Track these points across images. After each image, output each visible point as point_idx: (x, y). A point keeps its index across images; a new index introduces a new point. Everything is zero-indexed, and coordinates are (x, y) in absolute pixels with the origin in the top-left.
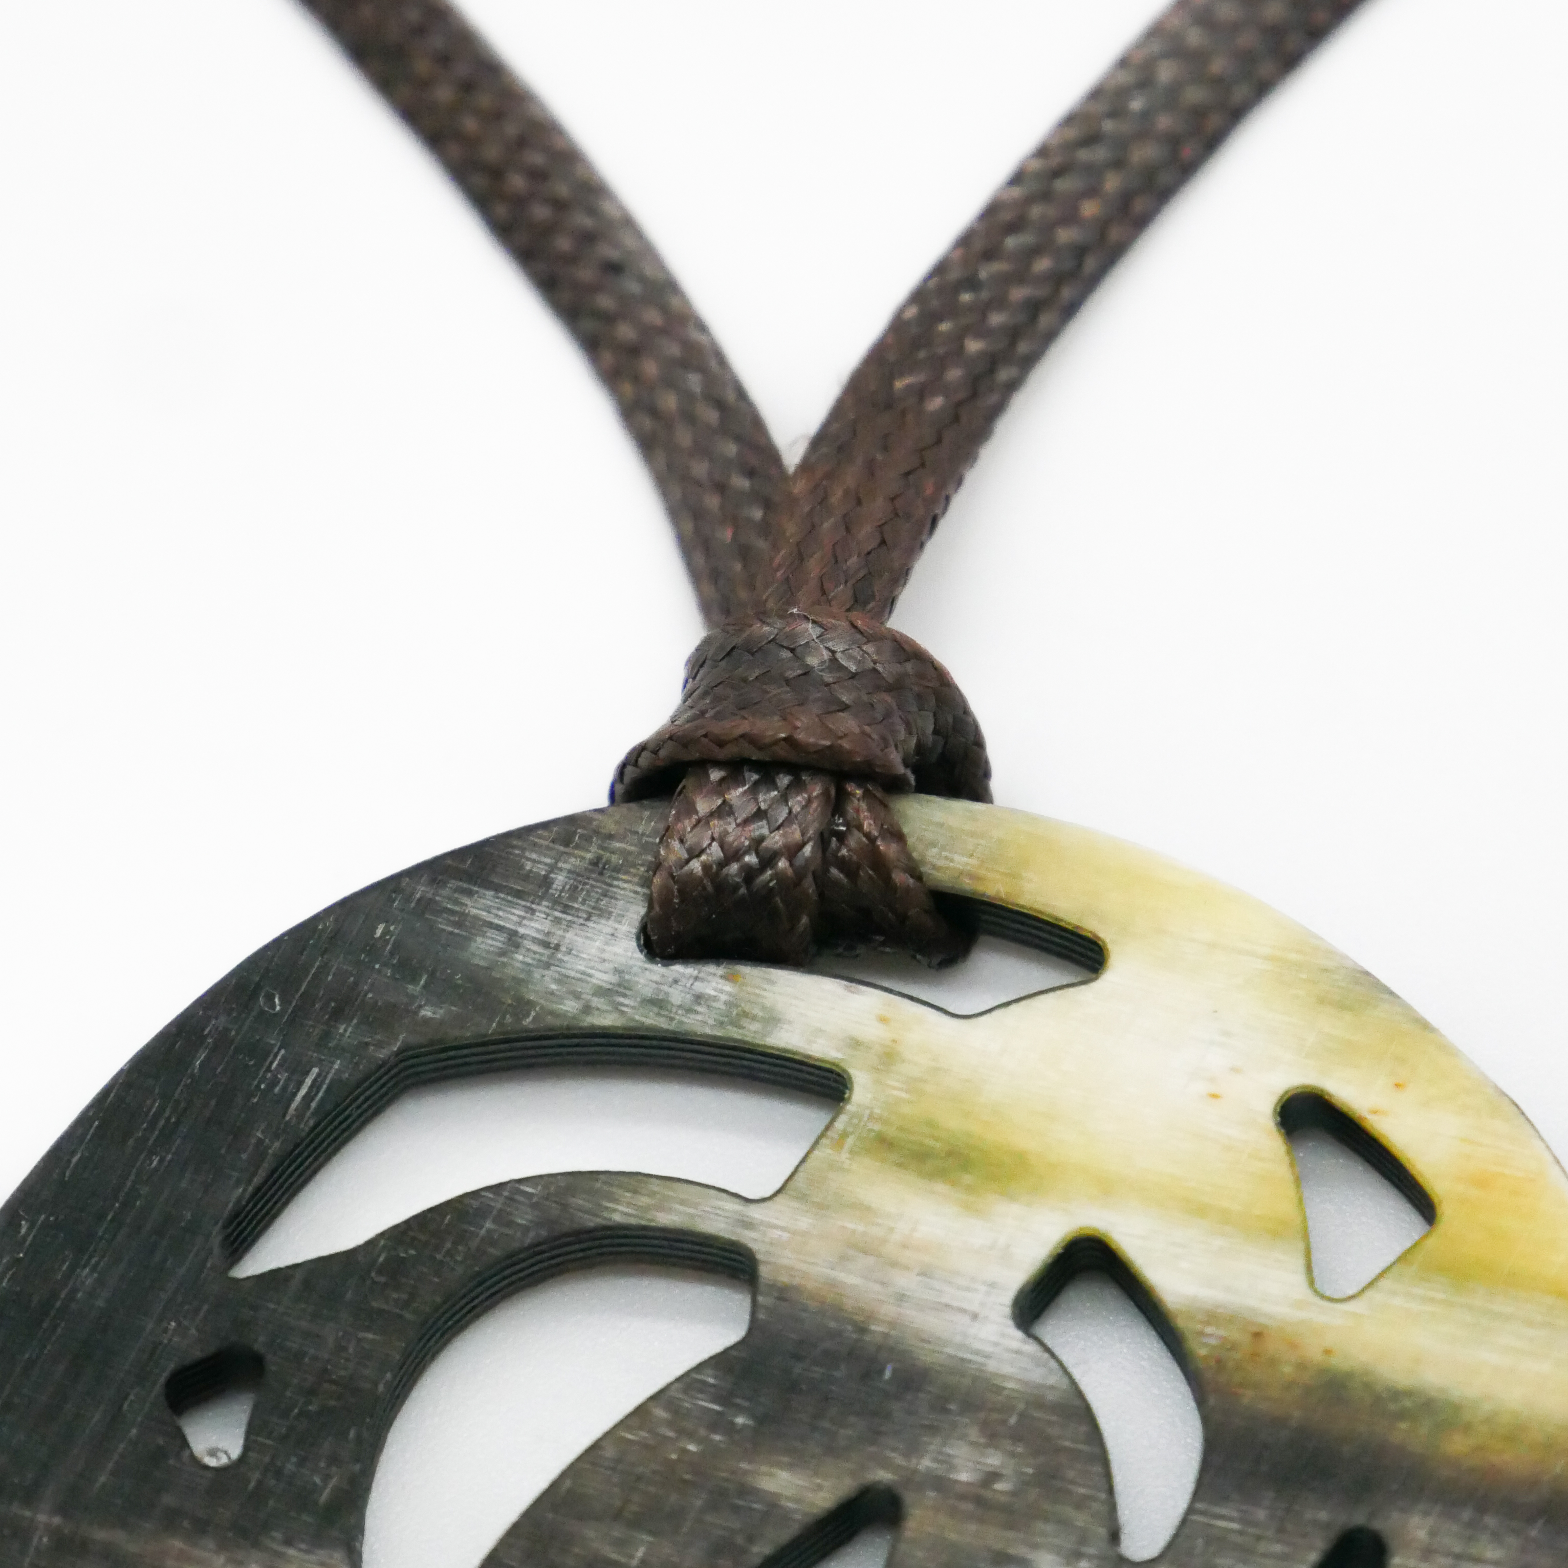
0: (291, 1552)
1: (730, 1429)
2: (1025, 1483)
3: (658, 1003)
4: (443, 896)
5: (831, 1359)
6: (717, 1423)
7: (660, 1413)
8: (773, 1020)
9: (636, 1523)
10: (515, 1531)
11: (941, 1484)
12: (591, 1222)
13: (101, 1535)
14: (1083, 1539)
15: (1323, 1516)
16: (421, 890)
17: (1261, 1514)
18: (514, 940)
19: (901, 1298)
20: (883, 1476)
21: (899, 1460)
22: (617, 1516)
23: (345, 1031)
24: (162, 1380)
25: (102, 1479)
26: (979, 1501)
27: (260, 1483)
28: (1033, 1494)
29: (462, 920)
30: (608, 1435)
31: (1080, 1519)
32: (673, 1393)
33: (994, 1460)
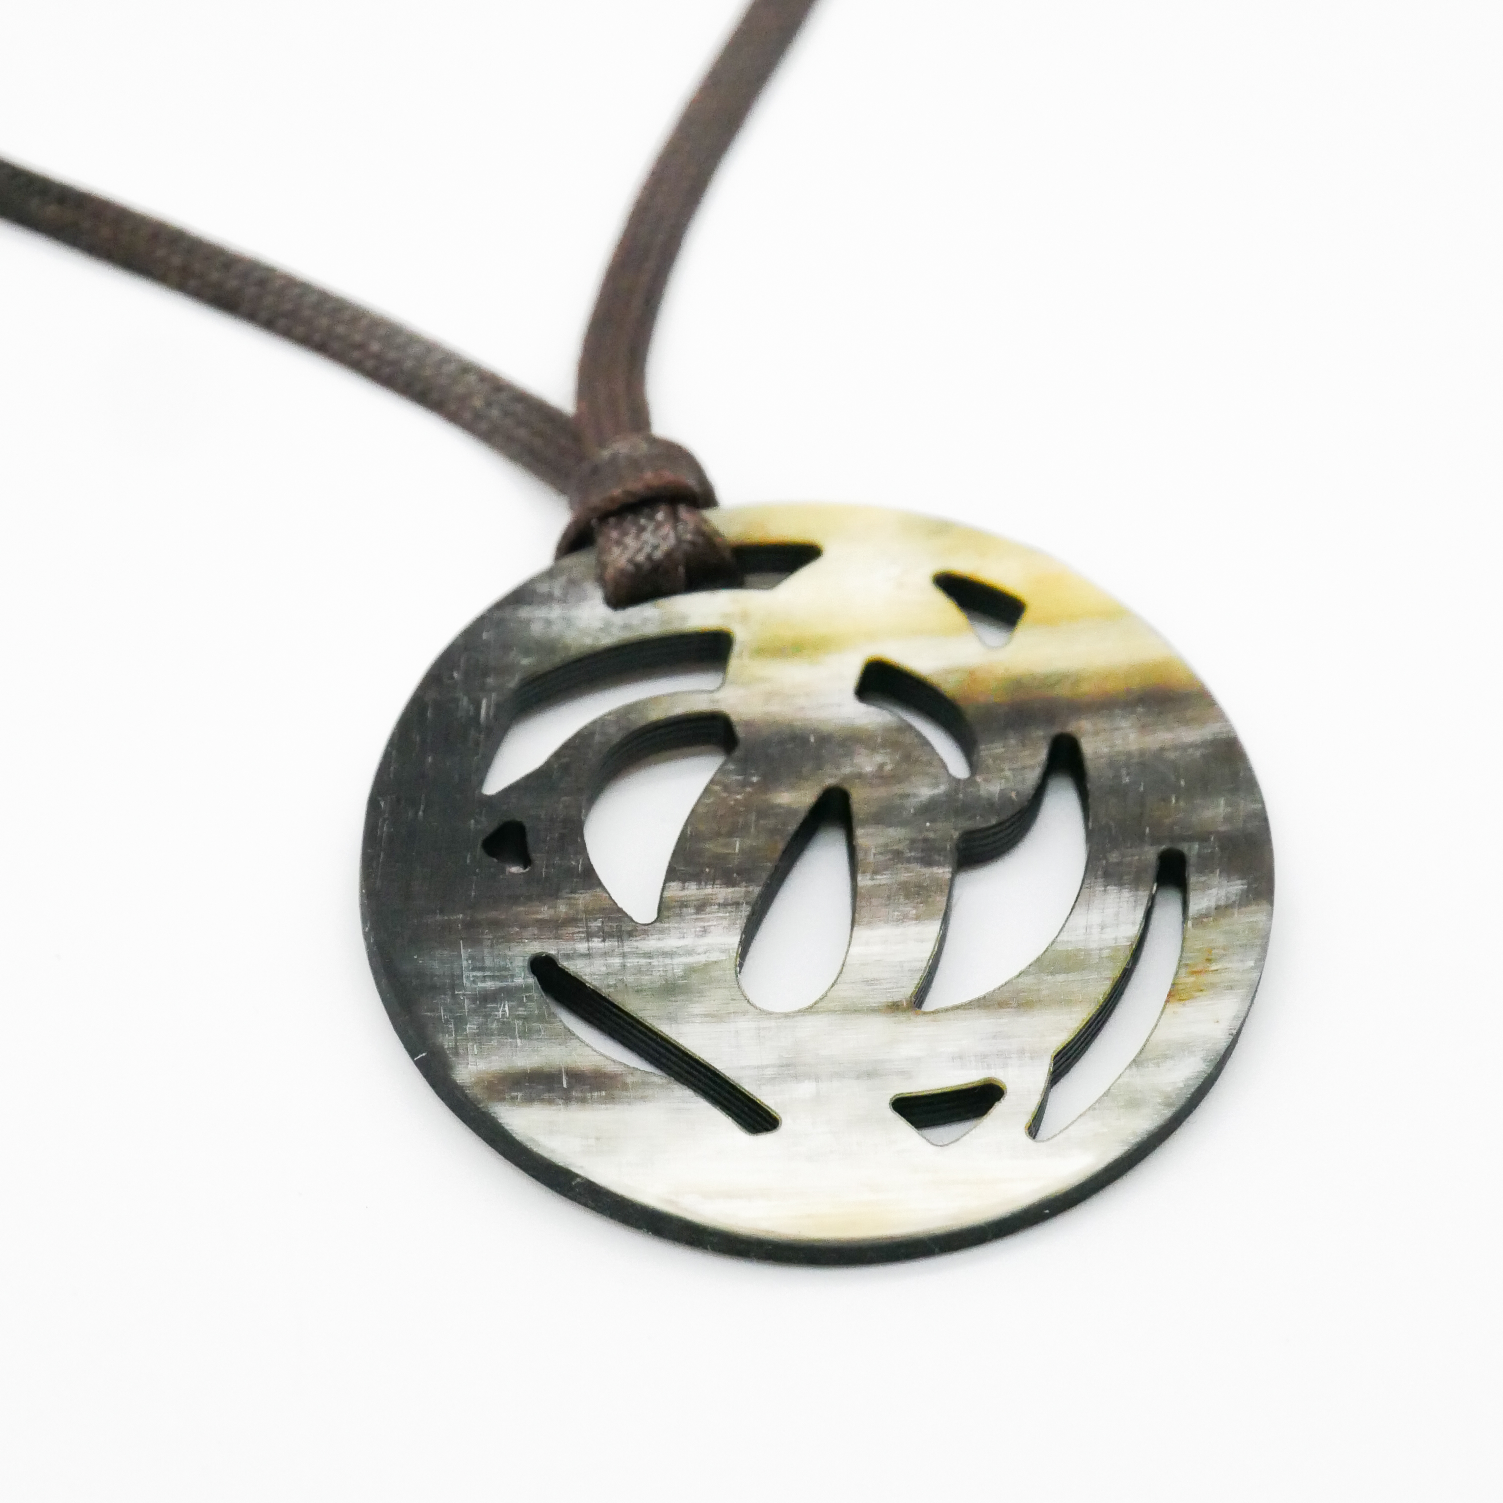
0: (577, 896)
1: (752, 784)
2: (898, 764)
3: (626, 627)
4: (507, 613)
5: (781, 742)
6: (744, 784)
7: (717, 788)
8: (684, 618)
9: (731, 834)
10: (675, 854)
11: (860, 776)
12: (642, 723)
13: (484, 916)
14: (936, 777)
15: (1041, 733)
16: (497, 615)
17: (1012, 742)
18: (548, 622)
19: (802, 708)
20: (830, 782)
21: (835, 771)
22: (719, 834)
23: (490, 681)
24: (479, 846)
25: (473, 893)
26: (882, 777)
27: (546, 873)
28: (904, 766)
29: (521, 622)
30: (697, 804)
31: (932, 770)
32: (718, 777)
33: (879, 758)
